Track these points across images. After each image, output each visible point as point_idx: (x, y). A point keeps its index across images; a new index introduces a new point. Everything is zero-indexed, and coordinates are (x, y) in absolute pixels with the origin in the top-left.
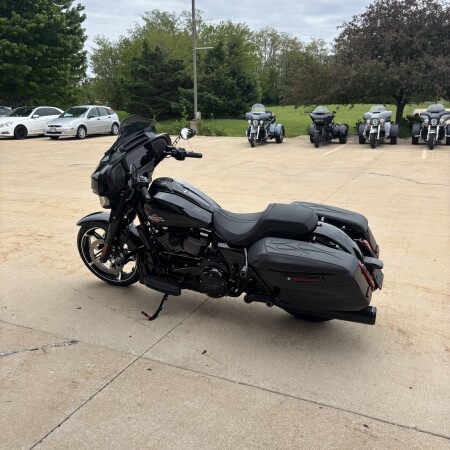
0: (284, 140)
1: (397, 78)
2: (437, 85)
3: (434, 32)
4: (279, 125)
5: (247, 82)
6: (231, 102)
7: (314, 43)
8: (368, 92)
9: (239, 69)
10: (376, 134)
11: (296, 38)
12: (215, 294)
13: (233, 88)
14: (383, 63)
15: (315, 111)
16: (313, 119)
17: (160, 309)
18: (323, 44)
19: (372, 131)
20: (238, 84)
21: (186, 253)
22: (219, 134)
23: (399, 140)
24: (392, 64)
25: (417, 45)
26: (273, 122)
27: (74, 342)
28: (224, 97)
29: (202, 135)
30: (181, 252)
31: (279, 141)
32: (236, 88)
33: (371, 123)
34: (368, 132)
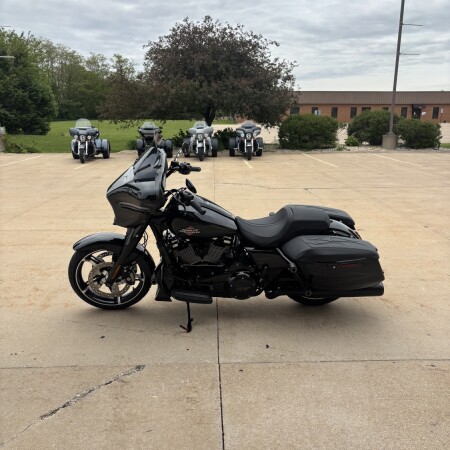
0: (111, 155)
1: (210, 96)
2: (244, 104)
3: (233, 58)
4: (105, 141)
5: (41, 95)
6: (25, 116)
7: (94, 58)
8: (185, 108)
9: (29, 81)
10: (202, 148)
11: (74, 52)
12: (243, 296)
13: (25, 102)
14: (197, 83)
15: (143, 127)
16: (142, 134)
17: (190, 320)
18: (103, 59)
19: (199, 145)
20: (30, 97)
21: (205, 262)
22: (31, 151)
23: (219, 153)
24: (205, 84)
25: (222, 68)
26: (97, 138)
27: (139, 368)
28: (15, 111)
29: (10, 152)
30: (200, 263)
31: (106, 156)
32: (29, 102)
33: (196, 138)
34: (195, 146)
